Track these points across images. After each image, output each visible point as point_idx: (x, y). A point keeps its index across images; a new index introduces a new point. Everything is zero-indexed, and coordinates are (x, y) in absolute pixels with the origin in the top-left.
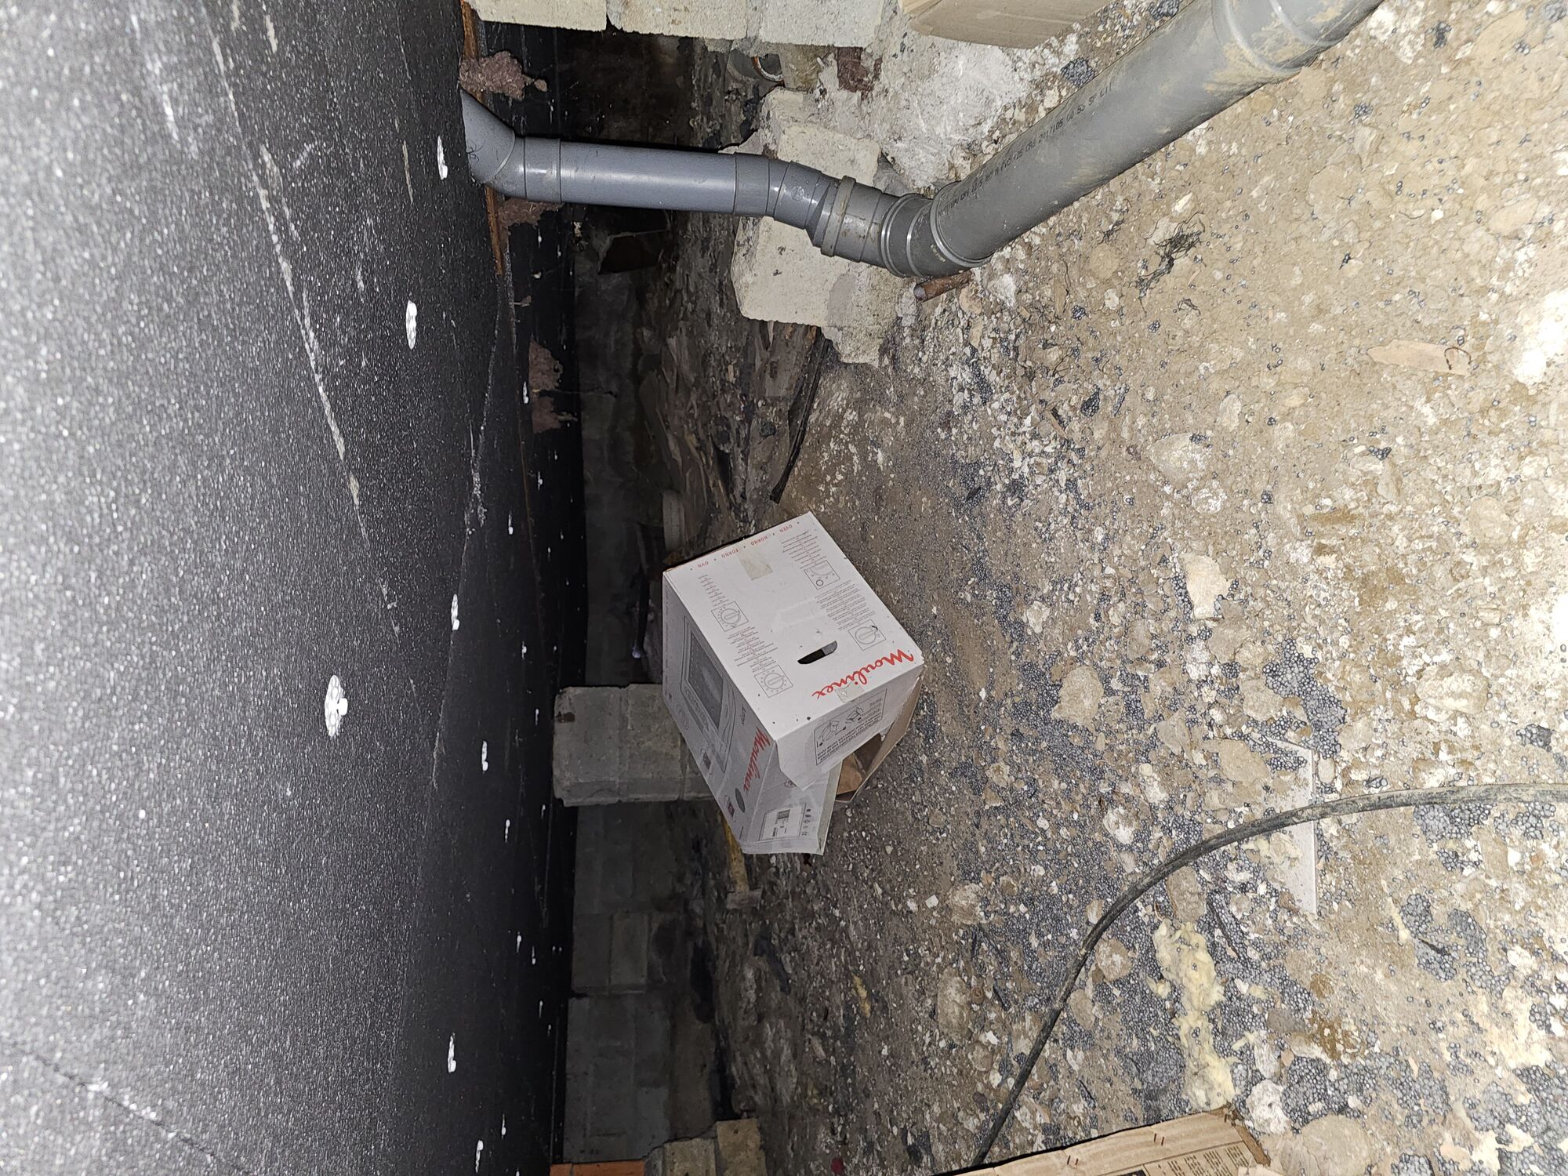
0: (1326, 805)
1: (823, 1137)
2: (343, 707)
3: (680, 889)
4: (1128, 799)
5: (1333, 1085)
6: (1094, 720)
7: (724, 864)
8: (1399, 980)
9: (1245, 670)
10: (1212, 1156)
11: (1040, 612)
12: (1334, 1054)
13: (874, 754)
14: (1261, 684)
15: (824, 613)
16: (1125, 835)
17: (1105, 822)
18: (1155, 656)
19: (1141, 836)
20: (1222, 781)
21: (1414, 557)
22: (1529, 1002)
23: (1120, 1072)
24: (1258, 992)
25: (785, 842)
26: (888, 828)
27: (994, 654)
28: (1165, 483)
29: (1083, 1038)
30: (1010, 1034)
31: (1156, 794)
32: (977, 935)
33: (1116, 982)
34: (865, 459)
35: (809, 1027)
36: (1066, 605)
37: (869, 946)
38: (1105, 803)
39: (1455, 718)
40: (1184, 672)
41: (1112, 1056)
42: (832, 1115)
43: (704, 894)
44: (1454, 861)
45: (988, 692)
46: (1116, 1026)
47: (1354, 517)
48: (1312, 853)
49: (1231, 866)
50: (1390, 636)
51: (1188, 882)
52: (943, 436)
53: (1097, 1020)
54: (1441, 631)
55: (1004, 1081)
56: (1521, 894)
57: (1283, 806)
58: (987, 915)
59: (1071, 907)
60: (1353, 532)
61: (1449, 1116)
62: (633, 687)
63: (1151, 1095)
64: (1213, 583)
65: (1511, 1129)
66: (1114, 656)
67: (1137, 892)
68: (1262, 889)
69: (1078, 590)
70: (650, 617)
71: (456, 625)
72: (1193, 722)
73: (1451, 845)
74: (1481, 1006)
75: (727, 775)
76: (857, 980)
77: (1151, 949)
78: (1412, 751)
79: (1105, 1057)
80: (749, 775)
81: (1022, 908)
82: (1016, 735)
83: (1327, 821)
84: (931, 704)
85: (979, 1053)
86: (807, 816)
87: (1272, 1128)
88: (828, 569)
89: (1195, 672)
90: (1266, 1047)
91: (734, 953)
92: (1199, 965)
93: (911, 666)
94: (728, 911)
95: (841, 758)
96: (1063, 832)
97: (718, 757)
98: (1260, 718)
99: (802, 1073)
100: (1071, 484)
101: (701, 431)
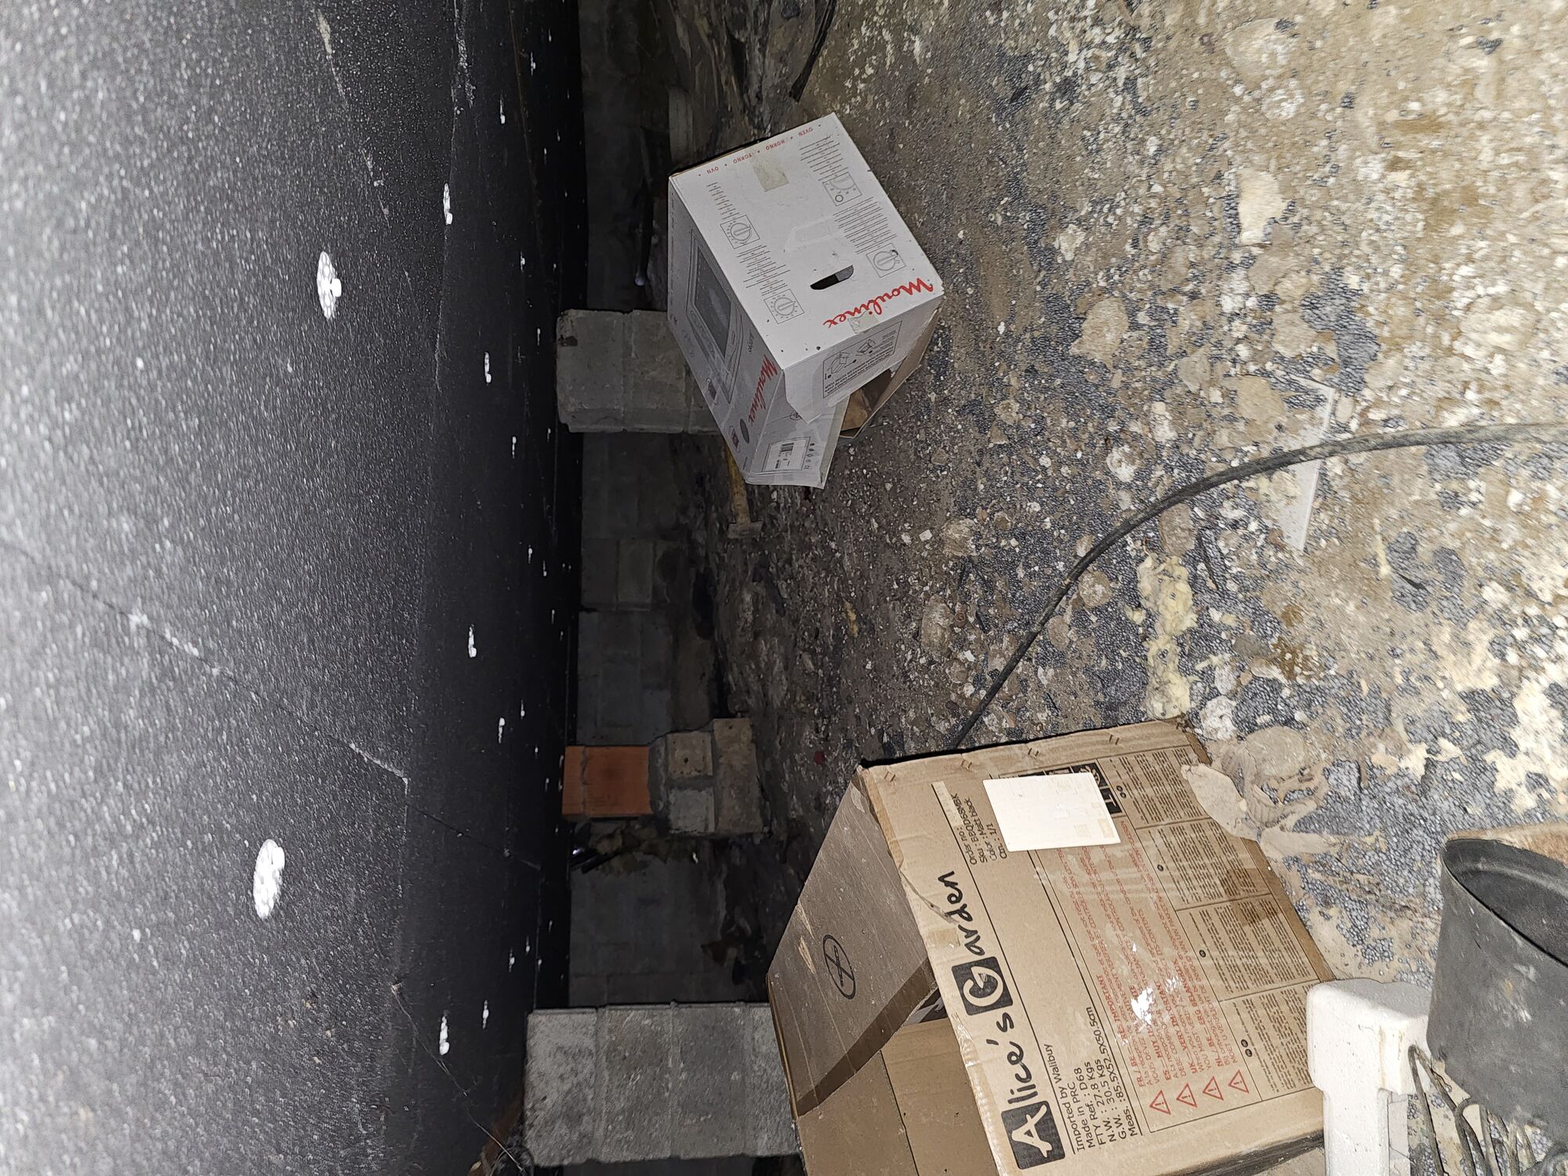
0: (1337, 443)
1: (808, 733)
2: (337, 287)
3: (683, 521)
4: (1136, 437)
5: (1284, 701)
6: (1114, 356)
7: (726, 498)
8: (1369, 612)
9: (1283, 302)
10: (1160, 756)
11: (1074, 237)
12: (1291, 675)
13: (882, 392)
14: (1296, 317)
15: (841, 233)
16: (1126, 473)
17: (1108, 460)
18: (1189, 287)
19: (1142, 475)
20: (1236, 419)
21: (1496, 174)
22: (1491, 634)
23: (1086, 687)
24: (1230, 620)
25: (787, 474)
26: (889, 466)
27: (1019, 284)
28: (1237, 82)
29: (1057, 658)
30: (987, 653)
31: (1165, 433)
32: (966, 566)
33: (1094, 610)
34: (901, 47)
35: (801, 644)
36: (1103, 229)
37: (862, 575)
38: (1111, 441)
39: (1492, 355)
40: (1218, 305)
41: (1080, 674)
42: (817, 717)
43: (706, 525)
44: (1452, 501)
45: (1007, 327)
46: (1088, 647)
47: (1440, 126)
48: (1312, 492)
49: (1227, 504)
50: (1447, 265)
51: (1182, 519)
52: (991, 21)
53: (1071, 642)
54: (1503, 260)
55: (977, 692)
56: (1512, 532)
57: (1294, 444)
58: (978, 548)
59: (1061, 541)
60: (1435, 144)
61: (1387, 730)
62: (637, 313)
63: (1112, 707)
64: (1268, 203)
65: (1444, 743)
66: (1146, 286)
67: (1129, 527)
68: (1253, 526)
69: (1119, 211)
70: (654, 240)
71: (449, 219)
72: (1218, 358)
73: (1455, 485)
74: (1444, 636)
75: (732, 406)
76: (848, 605)
77: (1134, 580)
78: (1439, 390)
79: (1074, 674)
80: (755, 406)
81: (1014, 542)
82: (1031, 371)
83: (1334, 459)
84: (947, 341)
85: (956, 668)
86: (810, 449)
87: (1219, 735)
88: (850, 183)
89: (1229, 304)
90: (1227, 668)
91: (734, 580)
92: (1178, 595)
93: (931, 296)
94: (729, 541)
95: (849, 392)
96: (1065, 470)
97: (724, 387)
98: (1288, 354)
99: (792, 682)
100: (1130, 83)
101: (713, 14)
